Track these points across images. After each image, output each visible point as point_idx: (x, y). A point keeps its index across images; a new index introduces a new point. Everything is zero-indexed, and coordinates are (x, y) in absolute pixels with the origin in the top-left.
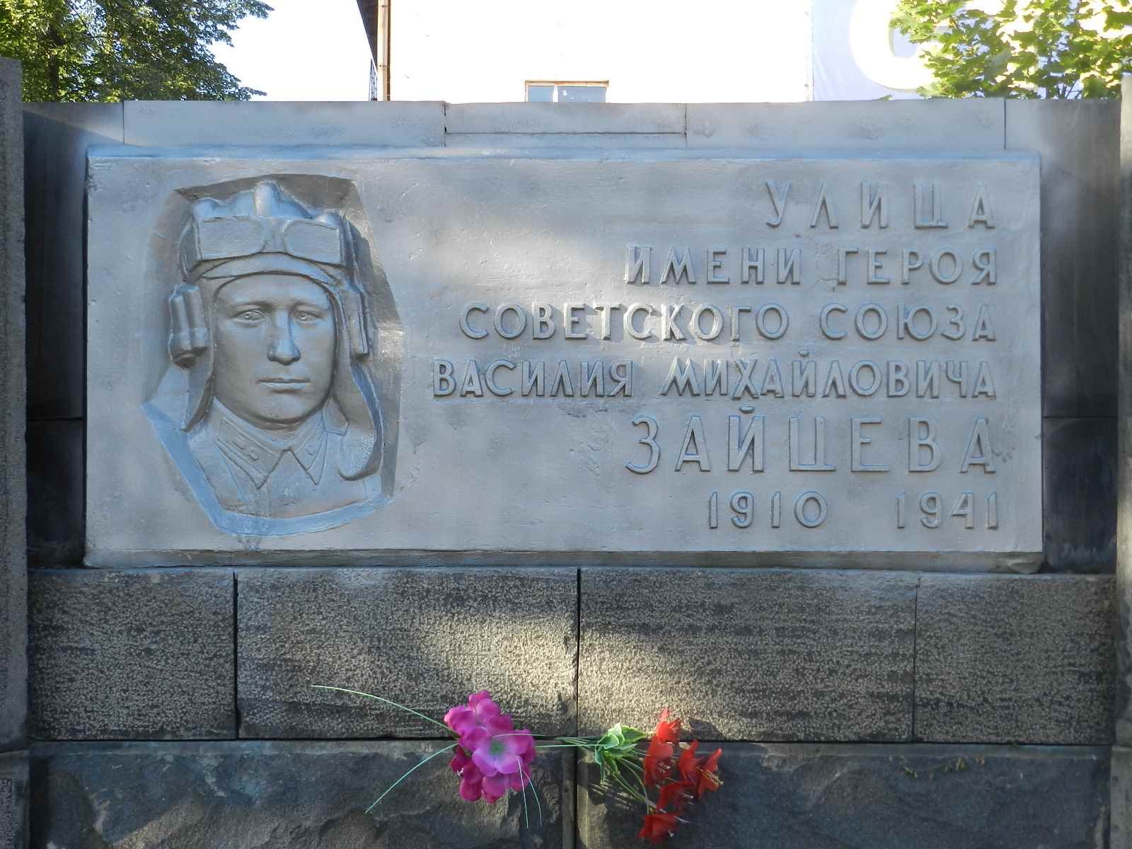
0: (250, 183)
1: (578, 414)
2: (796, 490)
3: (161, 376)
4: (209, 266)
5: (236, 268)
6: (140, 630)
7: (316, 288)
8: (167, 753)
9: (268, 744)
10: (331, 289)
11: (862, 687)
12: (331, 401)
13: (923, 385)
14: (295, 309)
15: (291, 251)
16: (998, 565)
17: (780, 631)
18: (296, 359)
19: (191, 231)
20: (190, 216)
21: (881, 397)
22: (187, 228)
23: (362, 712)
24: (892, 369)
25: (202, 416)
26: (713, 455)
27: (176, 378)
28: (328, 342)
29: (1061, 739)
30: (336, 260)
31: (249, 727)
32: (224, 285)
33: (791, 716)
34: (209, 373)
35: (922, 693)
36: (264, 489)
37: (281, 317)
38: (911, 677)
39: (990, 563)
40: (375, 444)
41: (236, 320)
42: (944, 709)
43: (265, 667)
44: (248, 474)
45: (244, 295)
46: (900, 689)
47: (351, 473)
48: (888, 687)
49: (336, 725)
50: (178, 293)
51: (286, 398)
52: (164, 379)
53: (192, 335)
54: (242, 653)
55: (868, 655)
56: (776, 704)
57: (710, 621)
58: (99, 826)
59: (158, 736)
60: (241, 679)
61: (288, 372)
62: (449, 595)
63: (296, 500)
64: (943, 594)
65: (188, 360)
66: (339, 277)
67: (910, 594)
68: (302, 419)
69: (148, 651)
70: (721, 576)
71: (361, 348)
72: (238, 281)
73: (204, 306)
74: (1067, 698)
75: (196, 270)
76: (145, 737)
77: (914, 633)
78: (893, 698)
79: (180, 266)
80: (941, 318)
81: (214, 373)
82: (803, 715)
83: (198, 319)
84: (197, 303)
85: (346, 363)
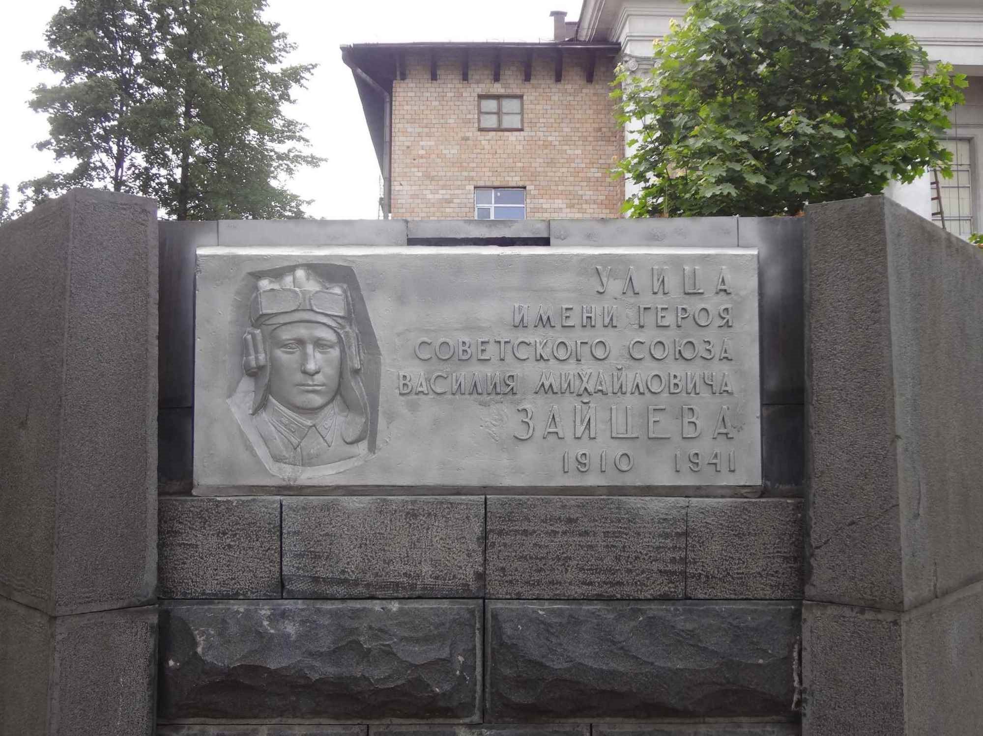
0: (292, 269)
1: (483, 404)
2: (616, 450)
3: (238, 382)
4: (267, 318)
5: (281, 320)
6: (224, 534)
7: (331, 331)
8: (240, 607)
9: (300, 601)
10: (339, 331)
11: (655, 566)
12: (338, 397)
13: (690, 386)
14: (319, 344)
15: (315, 308)
16: (735, 491)
17: (606, 534)
18: (317, 372)
19: (256, 297)
20: (256, 288)
21: (665, 395)
22: (254, 295)
23: (356, 583)
24: (672, 378)
25: (261, 406)
26: (565, 428)
27: (246, 384)
28: (336, 363)
29: (773, 596)
30: (341, 314)
31: (289, 592)
32: (275, 329)
33: (612, 584)
34: (267, 380)
35: (691, 570)
36: (299, 449)
37: (310, 349)
38: (684, 561)
39: (732, 491)
40: (365, 423)
41: (282, 349)
42: (703, 579)
43: (300, 556)
44: (289, 440)
45: (286, 335)
46: (678, 567)
47: (349, 440)
48: (670, 567)
49: (341, 591)
50: (249, 333)
51: (311, 396)
52: (241, 384)
53: (257, 358)
54: (286, 548)
55: (659, 548)
56: (603, 577)
57: (564, 528)
58: (199, 650)
59: (235, 597)
60: (284, 563)
61: (313, 380)
62: (408, 513)
63: (317, 456)
64: (703, 511)
65: (254, 373)
66: (343, 324)
67: (684, 511)
68: (321, 408)
69: (230, 546)
70: (572, 500)
71: (357, 365)
72: (283, 327)
73: (264, 342)
74: (776, 572)
75: (259, 320)
76: (227, 597)
77: (686, 534)
78: (674, 573)
79: (250, 318)
80: (701, 348)
81: (269, 381)
82: (619, 583)
83: (261, 347)
84: (259, 338)
85: (348, 375)
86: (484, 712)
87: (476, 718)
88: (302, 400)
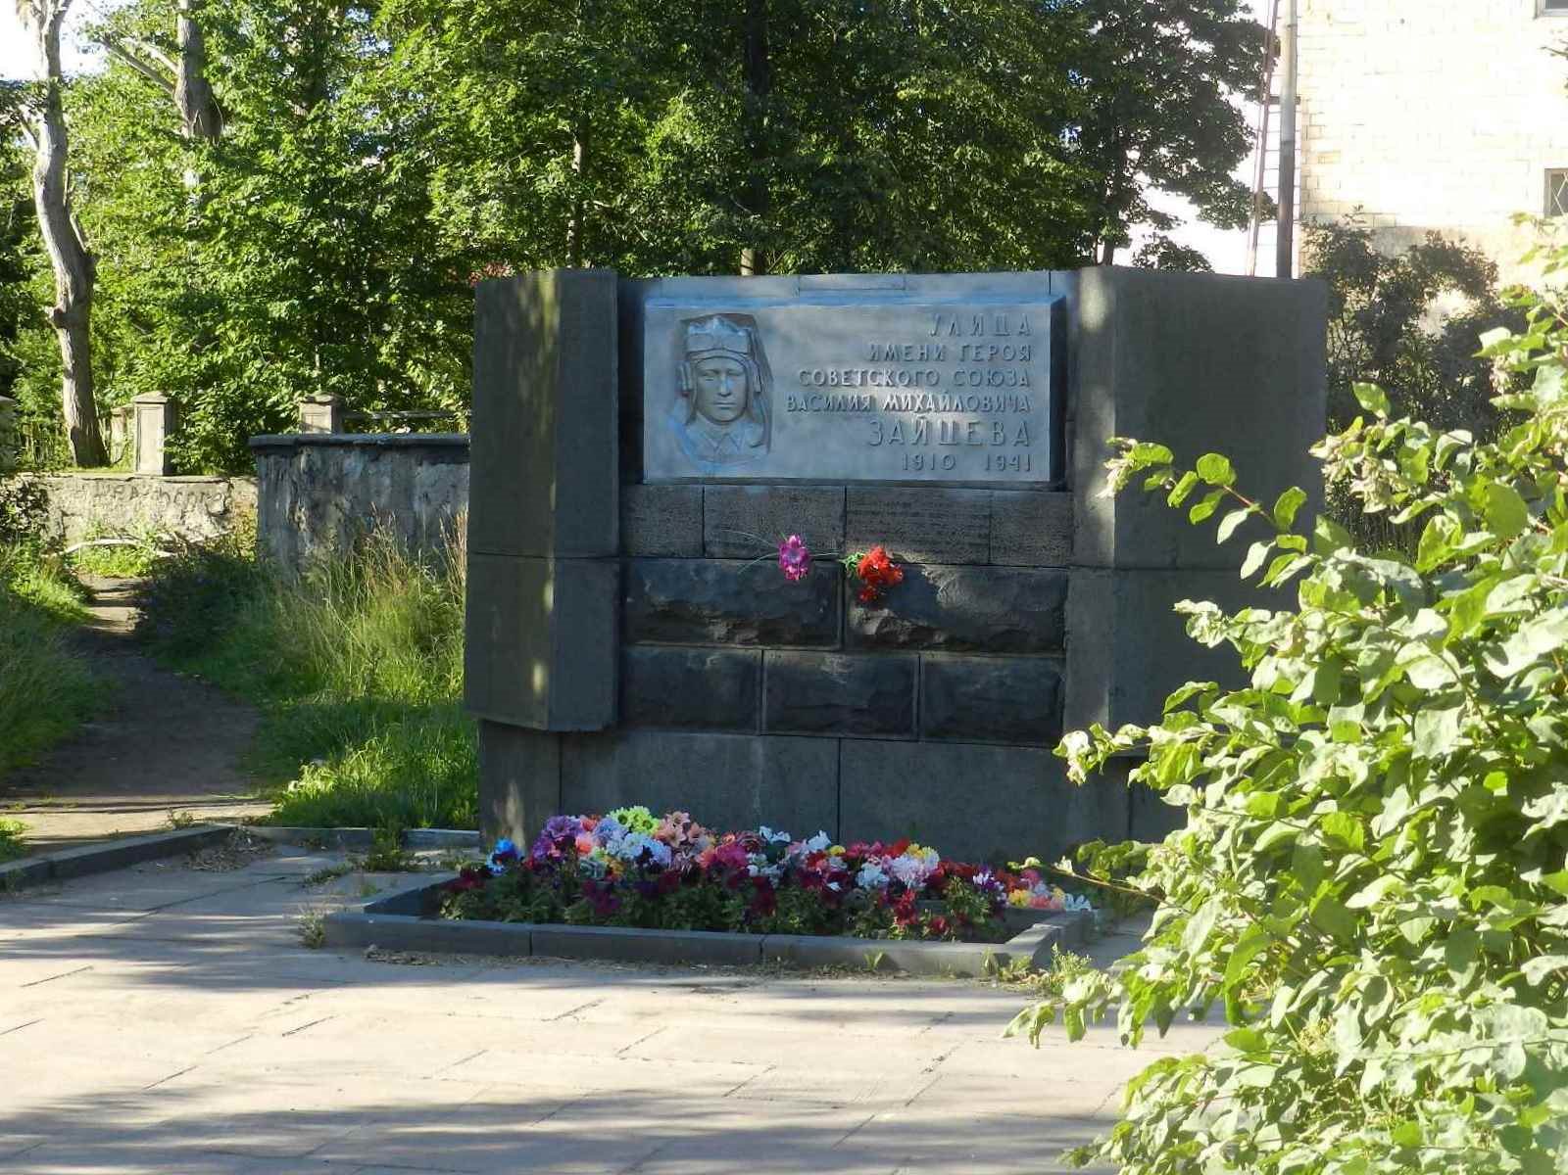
0: (711, 317)
1: (847, 419)
2: (942, 453)
4: (693, 354)
5: (706, 355)
6: (664, 511)
7: (738, 364)
9: (716, 560)
10: (745, 364)
12: (745, 413)
13: (997, 406)
14: (729, 373)
15: (727, 347)
16: (1033, 487)
18: (730, 394)
19: (686, 339)
20: (686, 332)
21: (979, 412)
22: (685, 337)
24: (983, 398)
25: (692, 419)
26: (905, 437)
27: (682, 402)
28: (743, 387)
29: (1054, 565)
30: (745, 351)
31: (708, 553)
32: (700, 362)
33: (936, 552)
34: (695, 400)
36: (717, 451)
37: (723, 377)
38: (987, 536)
39: (1027, 486)
40: (763, 432)
41: (705, 377)
42: (1002, 550)
43: (717, 527)
44: (710, 444)
45: (708, 366)
47: (753, 444)
49: (744, 553)
50: (682, 366)
51: (726, 411)
52: (676, 402)
53: (687, 384)
54: (706, 521)
55: (970, 526)
56: (929, 547)
57: (901, 510)
59: (672, 556)
60: (706, 533)
61: (726, 400)
62: (791, 498)
63: (730, 456)
64: (1005, 499)
65: (686, 394)
66: (748, 358)
67: (989, 500)
68: (732, 420)
69: (668, 520)
70: (909, 490)
72: (705, 361)
73: (692, 371)
74: (1057, 547)
75: (689, 355)
76: (664, 557)
77: (990, 516)
78: (979, 545)
79: (682, 354)
80: (1005, 377)
81: (697, 400)
82: (941, 552)
83: (690, 377)
84: (689, 370)
85: (751, 395)
86: (843, 641)
87: (838, 646)
88: (717, 415)
